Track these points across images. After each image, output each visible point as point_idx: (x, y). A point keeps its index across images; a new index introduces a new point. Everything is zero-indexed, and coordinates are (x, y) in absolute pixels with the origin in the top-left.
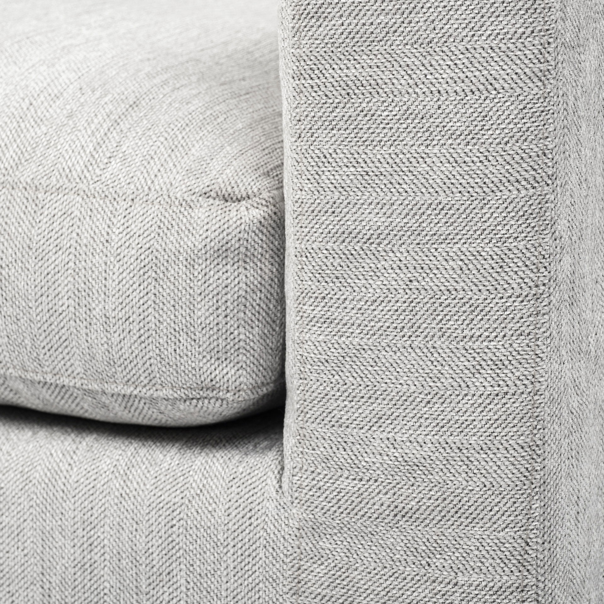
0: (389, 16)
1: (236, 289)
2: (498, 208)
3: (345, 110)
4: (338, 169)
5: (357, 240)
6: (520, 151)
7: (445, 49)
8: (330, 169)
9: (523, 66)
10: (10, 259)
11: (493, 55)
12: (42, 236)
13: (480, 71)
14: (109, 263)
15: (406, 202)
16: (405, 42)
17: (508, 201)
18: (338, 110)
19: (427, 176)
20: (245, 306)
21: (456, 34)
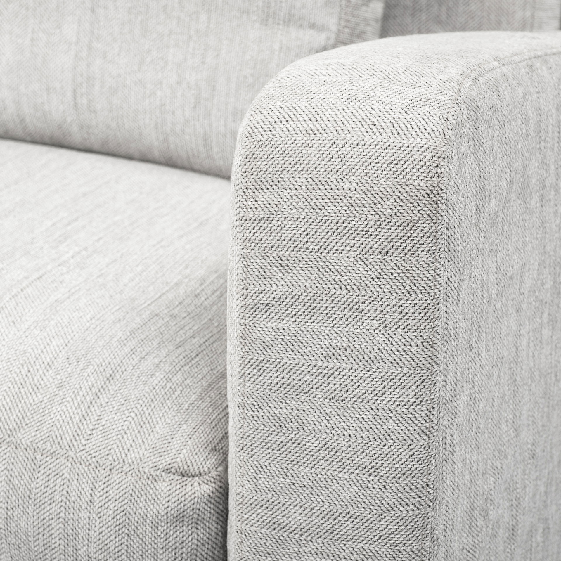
0: (314, 377)
1: (190, 544)
2: (392, 522)
3: (278, 437)
4: (271, 477)
5: (284, 530)
6: (409, 484)
7: (355, 406)
8: (266, 476)
9: (413, 425)
10: (14, 503)
11: (391, 415)
12: (39, 489)
13: (381, 425)
14: (91, 518)
15: (323, 509)
16: (325, 397)
17: (400, 518)
18: (272, 436)
19: (339, 493)
20: (196, 555)
21: (363, 397)
